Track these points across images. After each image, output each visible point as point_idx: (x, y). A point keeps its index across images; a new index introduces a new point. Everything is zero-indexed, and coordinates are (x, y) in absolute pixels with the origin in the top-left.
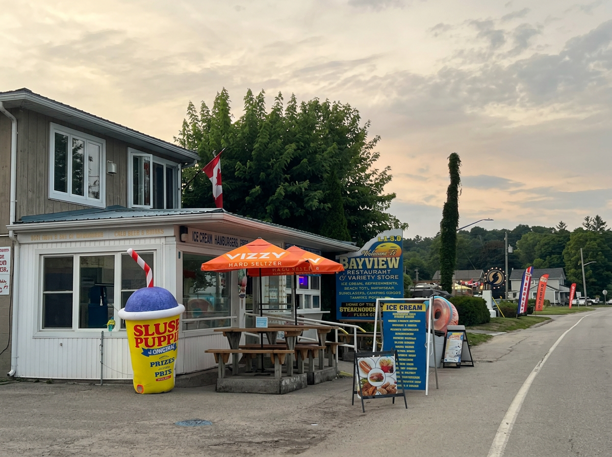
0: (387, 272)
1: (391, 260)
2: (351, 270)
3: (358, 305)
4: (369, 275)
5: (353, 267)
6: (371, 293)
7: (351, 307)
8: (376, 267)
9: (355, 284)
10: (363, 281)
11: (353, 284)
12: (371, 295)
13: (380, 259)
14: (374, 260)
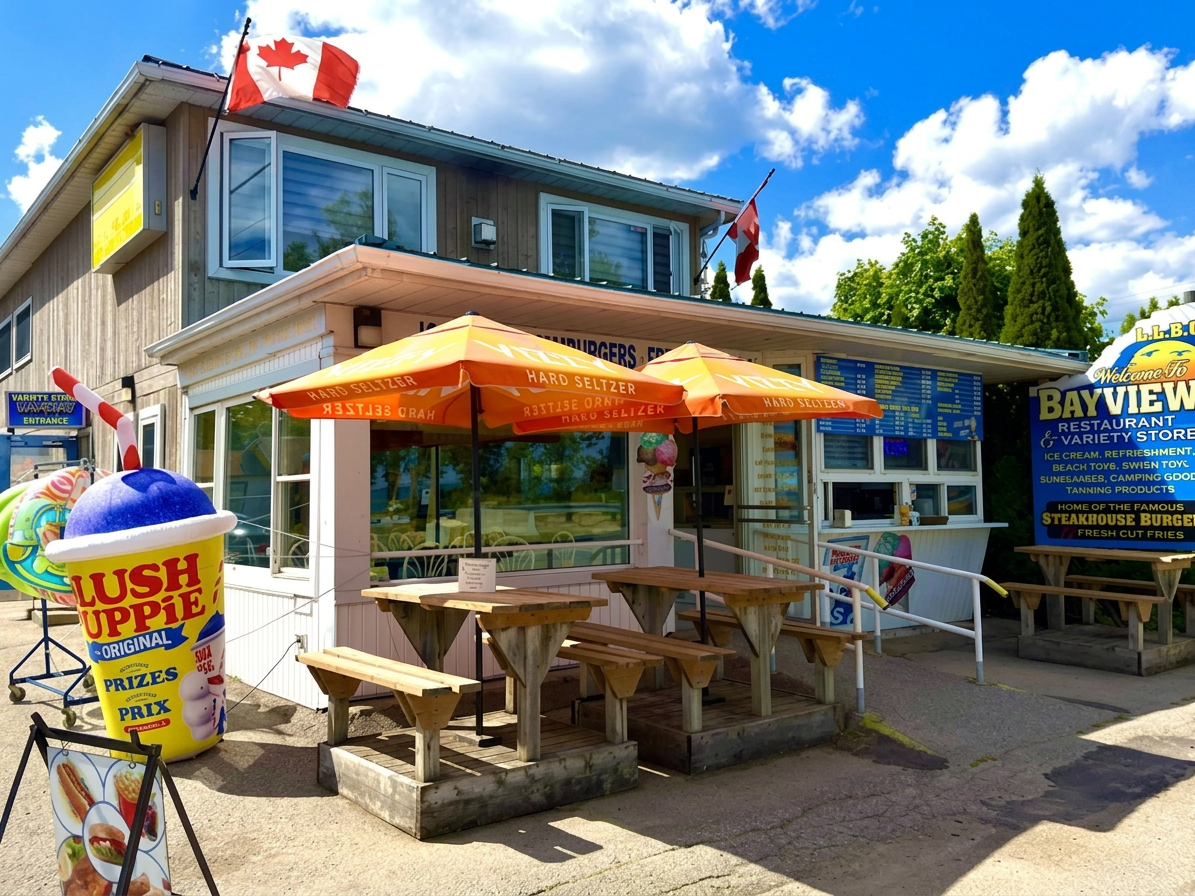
0: (1166, 421)
1: (1175, 389)
2: (1068, 421)
3: (1090, 507)
4: (1114, 431)
5: (1072, 412)
6: (1121, 478)
7: (1070, 512)
8: (1133, 409)
9: (1078, 455)
10: (1101, 448)
11: (1073, 455)
12: (1121, 484)
13: (1145, 389)
14: (1126, 394)
